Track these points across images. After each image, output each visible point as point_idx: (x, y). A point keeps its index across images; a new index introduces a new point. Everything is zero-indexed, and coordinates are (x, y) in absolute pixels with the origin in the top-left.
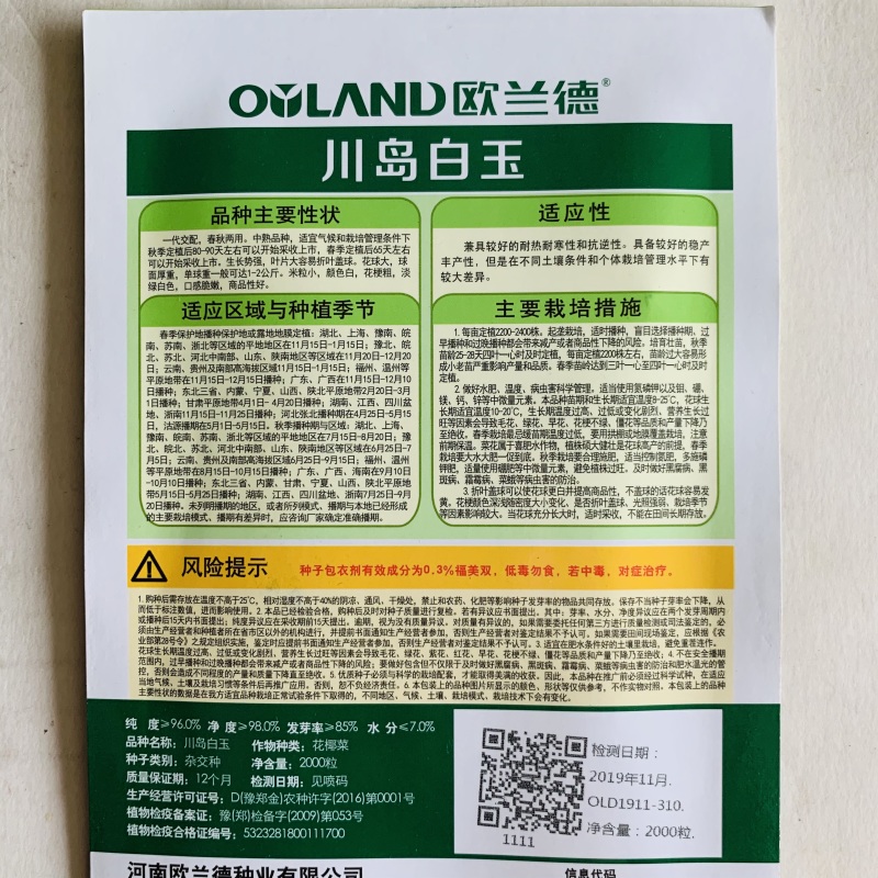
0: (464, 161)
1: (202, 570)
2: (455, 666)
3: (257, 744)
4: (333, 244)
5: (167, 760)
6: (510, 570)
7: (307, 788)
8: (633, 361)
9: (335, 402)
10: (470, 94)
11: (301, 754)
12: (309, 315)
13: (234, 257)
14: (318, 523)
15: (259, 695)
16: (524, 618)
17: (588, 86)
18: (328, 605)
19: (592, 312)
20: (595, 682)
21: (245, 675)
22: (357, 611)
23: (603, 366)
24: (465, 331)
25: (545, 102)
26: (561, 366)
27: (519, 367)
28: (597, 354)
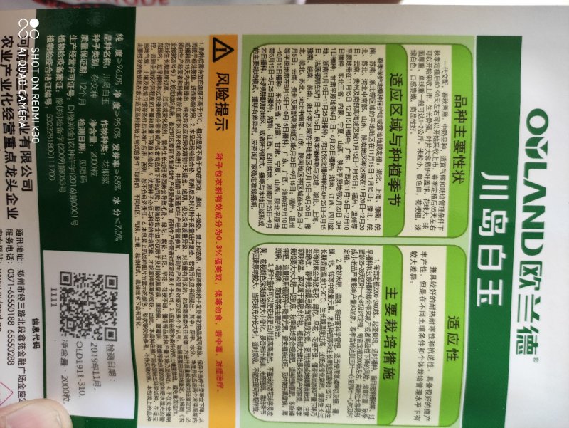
0: (490, 267)
1: (221, 86)
2: (157, 255)
3: (105, 123)
4: (439, 179)
5: (95, 62)
6: (219, 293)
7: (79, 156)
8: (354, 374)
9: (332, 178)
10: (533, 272)
11: (100, 153)
12: (391, 162)
13: (432, 111)
14: (250, 166)
15: (137, 125)
16: (188, 301)
17: (534, 348)
18: (196, 172)
19: (387, 350)
20: (149, 343)
21: (151, 115)
22: (192, 192)
23: (352, 355)
24: (377, 267)
25: (526, 320)
26: (353, 329)
27: (353, 302)
28: (360, 352)
